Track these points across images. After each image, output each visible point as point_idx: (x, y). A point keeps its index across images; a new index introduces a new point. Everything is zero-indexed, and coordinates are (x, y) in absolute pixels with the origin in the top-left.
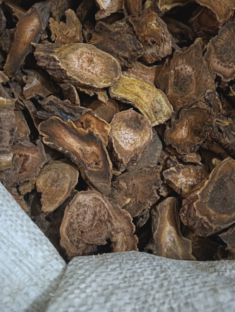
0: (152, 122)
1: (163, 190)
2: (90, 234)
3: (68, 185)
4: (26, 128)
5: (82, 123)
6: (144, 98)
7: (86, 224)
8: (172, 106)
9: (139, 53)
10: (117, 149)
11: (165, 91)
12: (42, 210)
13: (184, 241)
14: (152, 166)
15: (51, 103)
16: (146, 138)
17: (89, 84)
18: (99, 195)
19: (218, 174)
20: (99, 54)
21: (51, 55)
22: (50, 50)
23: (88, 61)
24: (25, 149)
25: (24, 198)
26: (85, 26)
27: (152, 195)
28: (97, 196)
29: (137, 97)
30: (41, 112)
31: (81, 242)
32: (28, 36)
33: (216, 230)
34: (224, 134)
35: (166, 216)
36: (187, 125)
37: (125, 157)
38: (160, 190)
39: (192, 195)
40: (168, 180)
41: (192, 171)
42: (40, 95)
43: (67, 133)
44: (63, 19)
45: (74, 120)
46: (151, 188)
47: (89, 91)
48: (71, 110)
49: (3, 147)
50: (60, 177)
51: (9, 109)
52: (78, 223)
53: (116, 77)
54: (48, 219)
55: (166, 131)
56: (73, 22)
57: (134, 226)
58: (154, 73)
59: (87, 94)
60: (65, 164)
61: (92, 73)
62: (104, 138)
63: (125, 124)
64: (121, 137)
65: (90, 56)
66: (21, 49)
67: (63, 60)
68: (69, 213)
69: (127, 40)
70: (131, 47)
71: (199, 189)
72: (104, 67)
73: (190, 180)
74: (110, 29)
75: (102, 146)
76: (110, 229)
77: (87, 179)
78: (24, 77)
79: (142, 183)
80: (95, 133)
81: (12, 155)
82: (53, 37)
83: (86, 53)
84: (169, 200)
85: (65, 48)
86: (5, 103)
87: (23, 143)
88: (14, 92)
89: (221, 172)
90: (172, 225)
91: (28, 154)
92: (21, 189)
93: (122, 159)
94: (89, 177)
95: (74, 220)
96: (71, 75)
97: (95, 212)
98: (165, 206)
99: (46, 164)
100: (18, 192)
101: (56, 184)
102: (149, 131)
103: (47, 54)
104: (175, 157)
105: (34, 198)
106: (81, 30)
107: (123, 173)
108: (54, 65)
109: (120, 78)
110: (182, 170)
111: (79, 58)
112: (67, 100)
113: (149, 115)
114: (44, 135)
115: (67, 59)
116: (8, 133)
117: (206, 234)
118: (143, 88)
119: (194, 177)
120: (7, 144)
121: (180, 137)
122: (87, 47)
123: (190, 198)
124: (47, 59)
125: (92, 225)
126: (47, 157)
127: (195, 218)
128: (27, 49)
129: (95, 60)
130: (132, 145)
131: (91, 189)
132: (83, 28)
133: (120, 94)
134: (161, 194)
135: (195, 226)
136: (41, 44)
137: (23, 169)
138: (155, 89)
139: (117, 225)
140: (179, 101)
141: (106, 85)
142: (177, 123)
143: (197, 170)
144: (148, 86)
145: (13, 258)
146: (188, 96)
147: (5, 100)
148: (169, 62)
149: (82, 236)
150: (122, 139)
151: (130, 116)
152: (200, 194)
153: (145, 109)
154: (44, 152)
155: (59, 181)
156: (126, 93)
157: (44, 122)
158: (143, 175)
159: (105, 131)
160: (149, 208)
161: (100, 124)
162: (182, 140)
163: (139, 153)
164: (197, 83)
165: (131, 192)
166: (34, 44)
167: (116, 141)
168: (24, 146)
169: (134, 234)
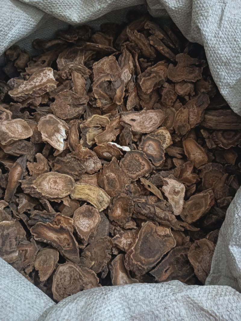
0: (99, 209)
1: (115, 251)
2: (70, 289)
3: (53, 262)
4: (23, 231)
5: (56, 222)
6: (92, 195)
7: (67, 283)
8: (109, 196)
9: (83, 171)
10: (79, 233)
11: (104, 188)
12: (40, 280)
13: (133, 281)
14: (103, 238)
15: (36, 215)
16: (97, 221)
17: (56, 197)
18: (72, 264)
19: (143, 233)
20: (60, 176)
21: (32, 186)
22: (30, 182)
23: (54, 183)
24: (25, 246)
25: (29, 276)
26: (49, 160)
27: (106, 256)
28: (71, 265)
29: (87, 196)
30: (31, 221)
31: (65, 294)
32: (16, 178)
33: (147, 269)
34: (142, 208)
35: (118, 267)
36: (119, 207)
37: (86, 236)
38: (113, 251)
39: (130, 250)
40: (115, 244)
41: (129, 234)
42: (28, 208)
43: (47, 230)
44: (35, 160)
45: (50, 221)
46: (105, 252)
47: (58, 200)
48: (48, 216)
49: (13, 248)
50: (48, 258)
51: (13, 227)
52: (62, 283)
53: (72, 188)
54: (45, 285)
55: (109, 213)
56: (41, 160)
57: (98, 279)
58: (96, 178)
59: (57, 202)
60: (50, 249)
61: (57, 190)
62: (70, 227)
63: (82, 215)
64: (81, 224)
65: (54, 179)
66: (13, 186)
67: (39, 187)
68: (56, 279)
69: (75, 165)
70: (78, 169)
71: (133, 246)
72: (64, 184)
73: (129, 240)
74: (64, 160)
75: (69, 233)
76: (82, 283)
77: (64, 256)
78: (17, 200)
79: (99, 250)
80: (64, 227)
81: (18, 252)
82: (31, 173)
83: (52, 178)
84: (118, 257)
85: (39, 178)
86: (10, 224)
87: (23, 243)
88: (12, 210)
89: (144, 232)
90: (123, 272)
91: (27, 249)
92: (26, 271)
93: (84, 238)
94: (65, 254)
95: (59, 283)
96: (45, 195)
97: (71, 275)
98: (117, 261)
99: (39, 251)
100: (25, 273)
101: (46, 263)
102: (97, 216)
103: (29, 185)
104: (119, 227)
105: (35, 275)
106: (47, 163)
107: (86, 246)
108: (34, 191)
109: (75, 187)
110: (123, 235)
111: (48, 183)
112: (45, 211)
113: (97, 205)
114: (34, 234)
115: (41, 186)
116: (14, 240)
117: (142, 273)
118: (90, 189)
119: (132, 238)
120: (14, 247)
121: (117, 215)
122: (52, 174)
123: (129, 252)
124: (29, 188)
125: (70, 283)
126: (38, 247)
127: (133, 265)
128: (16, 185)
129: (58, 181)
130: (88, 227)
131: (68, 262)
132: (48, 161)
133: (77, 196)
134: (114, 254)
135: (135, 270)
136: (24, 180)
137: (26, 258)
138: (98, 189)
139: (85, 280)
140: (113, 193)
141: (67, 194)
142: (113, 207)
143: (132, 233)
144: (93, 188)
145: (29, 306)
146: (116, 190)
147: (10, 222)
148: (102, 171)
149: (65, 291)
150: (81, 225)
151: (85, 209)
152: (134, 249)
153: (94, 202)
154: (36, 245)
155: (48, 261)
156: (80, 195)
157: (33, 227)
158: (99, 244)
159: (70, 223)
160: (106, 265)
161: (67, 220)
162: (119, 216)
163: (95, 231)
164: (119, 182)
165: (94, 257)
166: (20, 181)
167: (78, 228)
168: (24, 244)
169: (99, 283)
